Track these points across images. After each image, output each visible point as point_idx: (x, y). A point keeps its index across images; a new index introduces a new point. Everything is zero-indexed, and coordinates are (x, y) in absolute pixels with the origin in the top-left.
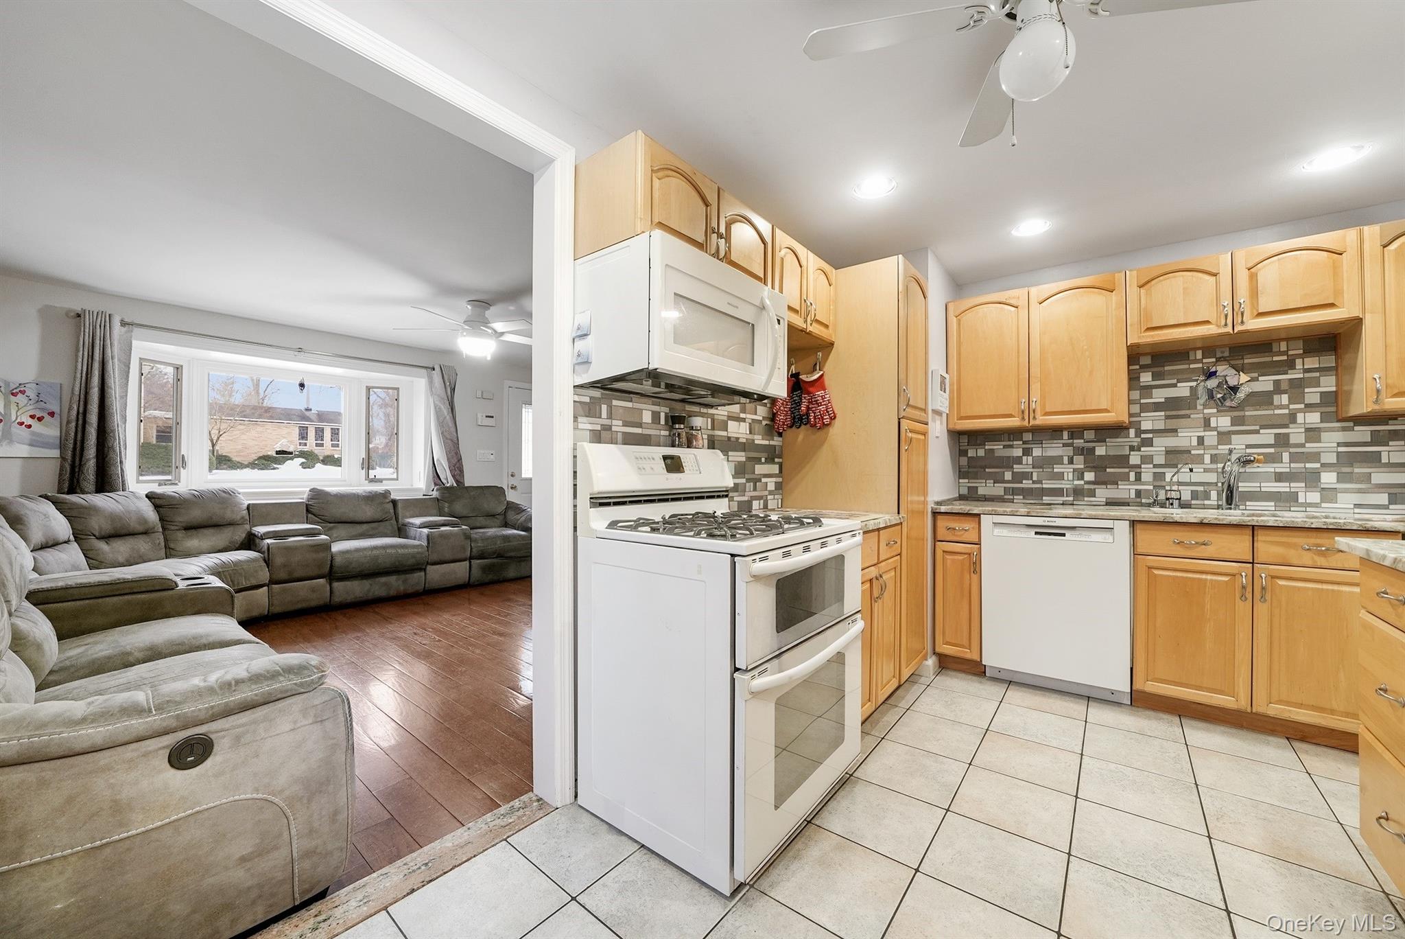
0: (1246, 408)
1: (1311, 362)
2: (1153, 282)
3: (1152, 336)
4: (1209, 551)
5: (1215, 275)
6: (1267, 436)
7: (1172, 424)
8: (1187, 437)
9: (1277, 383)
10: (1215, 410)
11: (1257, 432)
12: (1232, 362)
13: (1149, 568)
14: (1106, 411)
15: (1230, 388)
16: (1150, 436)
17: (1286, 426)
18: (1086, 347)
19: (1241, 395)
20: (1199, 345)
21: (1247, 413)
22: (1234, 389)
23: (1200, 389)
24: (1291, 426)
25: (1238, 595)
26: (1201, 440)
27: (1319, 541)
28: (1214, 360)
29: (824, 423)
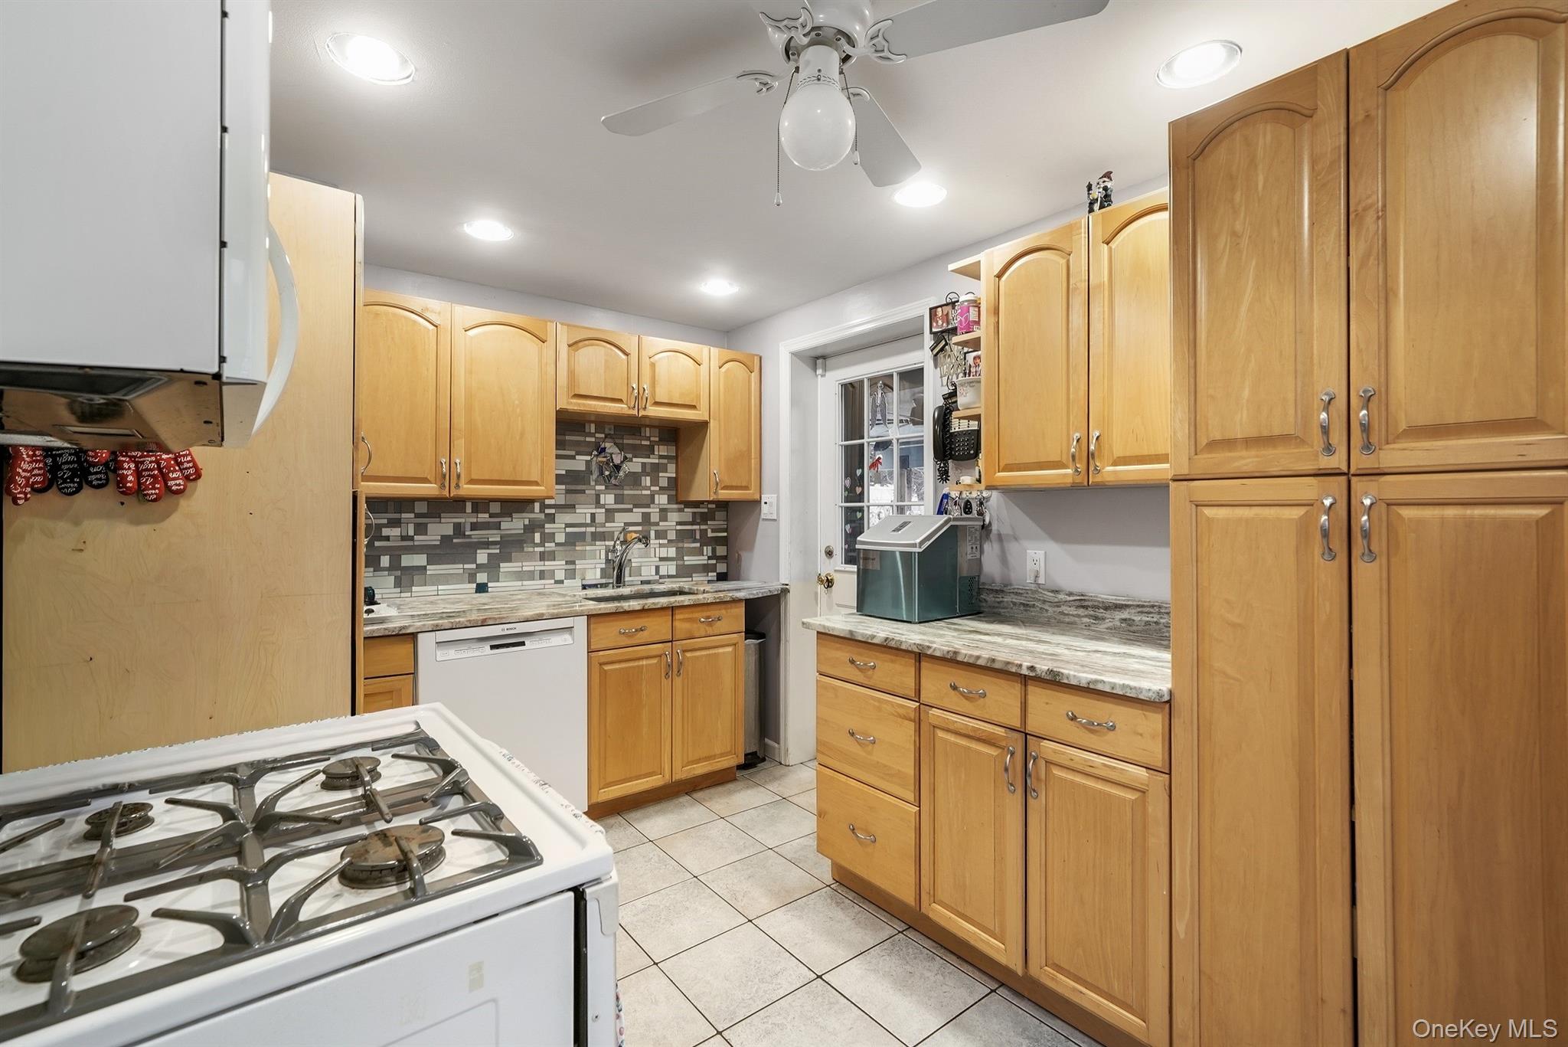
0: (625, 487)
1: (663, 450)
2: (581, 344)
3: (579, 404)
4: (643, 637)
5: (627, 354)
6: (636, 516)
7: (573, 498)
8: (583, 513)
9: (644, 465)
10: (603, 487)
11: (630, 510)
12: (617, 441)
13: (600, 664)
14: (536, 483)
15: (615, 465)
16: (553, 511)
17: (648, 506)
18: (517, 402)
19: (621, 473)
20: (593, 418)
21: (626, 492)
22: (618, 468)
23: (594, 463)
24: (651, 506)
25: (663, 675)
26: (593, 515)
27: (708, 614)
28: (603, 436)
29: (168, 489)
